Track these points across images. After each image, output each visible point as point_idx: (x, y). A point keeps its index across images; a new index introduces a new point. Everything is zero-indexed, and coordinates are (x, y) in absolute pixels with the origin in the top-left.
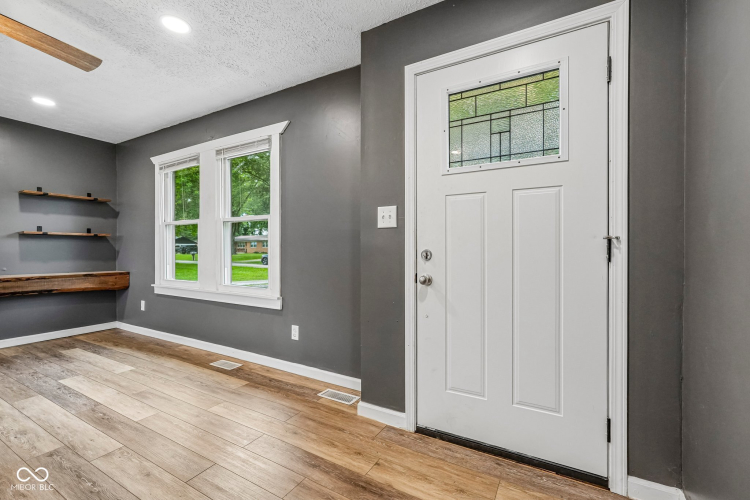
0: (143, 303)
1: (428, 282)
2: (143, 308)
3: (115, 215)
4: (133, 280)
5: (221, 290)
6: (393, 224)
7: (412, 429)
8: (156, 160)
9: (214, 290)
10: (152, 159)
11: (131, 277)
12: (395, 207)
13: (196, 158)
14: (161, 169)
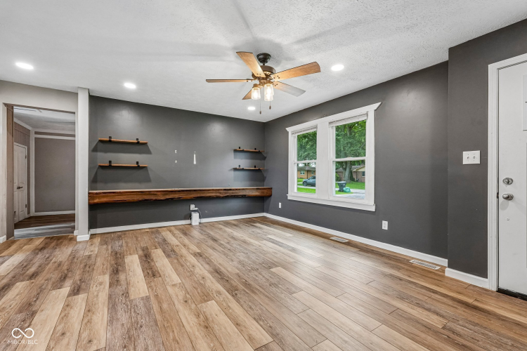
0: (280, 204)
1: (509, 198)
2: (280, 207)
3: (264, 158)
4: (274, 192)
5: (331, 199)
6: (478, 162)
7: (495, 289)
8: (289, 129)
9: (327, 198)
10: (287, 129)
11: (273, 191)
12: (479, 152)
13: (316, 127)
14: (293, 134)
